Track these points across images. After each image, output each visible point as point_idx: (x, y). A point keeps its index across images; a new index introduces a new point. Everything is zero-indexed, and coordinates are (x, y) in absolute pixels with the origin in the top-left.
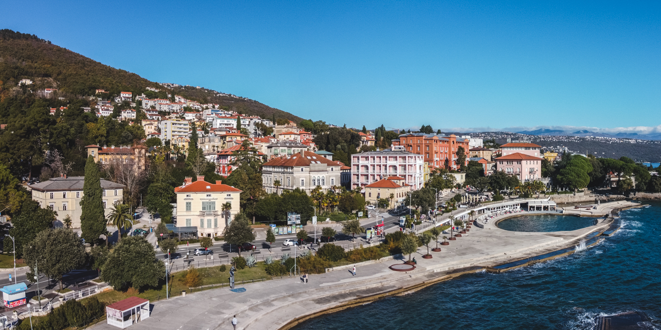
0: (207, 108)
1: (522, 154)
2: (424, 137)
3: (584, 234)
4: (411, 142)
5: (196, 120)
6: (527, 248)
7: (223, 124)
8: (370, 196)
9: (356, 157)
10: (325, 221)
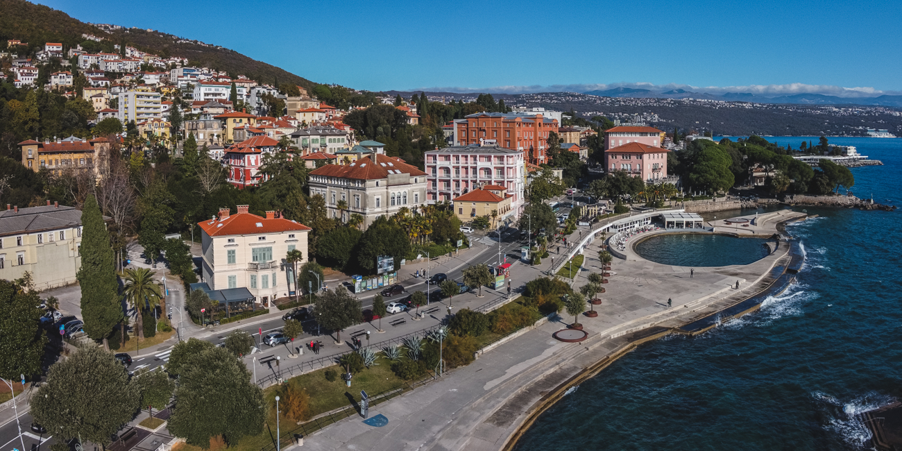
0: (174, 66)
1: (642, 144)
2: (502, 119)
3: (767, 270)
4: (484, 126)
5: (162, 84)
6: (707, 297)
7: (210, 94)
8: (461, 213)
9: (431, 156)
10: (416, 258)
